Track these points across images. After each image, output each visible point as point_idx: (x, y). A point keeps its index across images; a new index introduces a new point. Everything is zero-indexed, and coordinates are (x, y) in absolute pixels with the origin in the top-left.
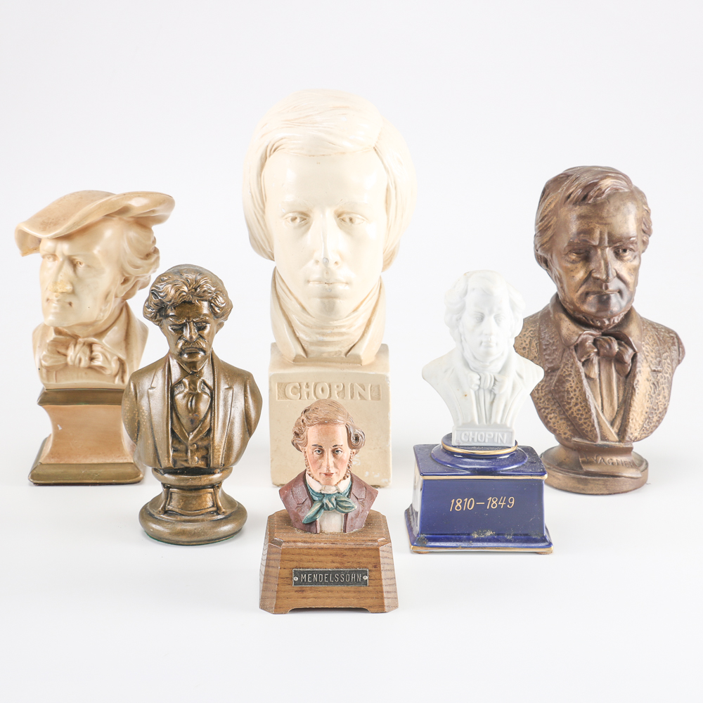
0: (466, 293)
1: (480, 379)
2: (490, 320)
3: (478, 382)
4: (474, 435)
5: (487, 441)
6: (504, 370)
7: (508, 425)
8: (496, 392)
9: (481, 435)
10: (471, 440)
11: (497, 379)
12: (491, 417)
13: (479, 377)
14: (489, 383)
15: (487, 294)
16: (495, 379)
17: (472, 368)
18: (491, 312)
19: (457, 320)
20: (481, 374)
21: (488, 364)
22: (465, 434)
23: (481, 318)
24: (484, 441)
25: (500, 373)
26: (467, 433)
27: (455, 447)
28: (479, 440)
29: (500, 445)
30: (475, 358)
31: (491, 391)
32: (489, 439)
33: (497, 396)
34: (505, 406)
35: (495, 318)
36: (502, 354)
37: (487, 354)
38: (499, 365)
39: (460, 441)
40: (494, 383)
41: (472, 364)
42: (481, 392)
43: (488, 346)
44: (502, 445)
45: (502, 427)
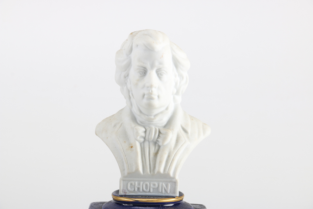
0: (131, 50)
1: (145, 132)
2: (153, 74)
3: (143, 134)
4: (139, 184)
5: (152, 190)
6: (169, 124)
7: (171, 174)
8: (160, 144)
9: (146, 185)
10: (136, 189)
11: (162, 131)
12: (154, 167)
13: (144, 130)
14: (153, 135)
15: (149, 49)
16: (160, 132)
17: (139, 122)
18: (152, 66)
19: (125, 77)
20: (147, 128)
21: (152, 117)
22: (131, 184)
23: (144, 72)
24: (149, 191)
25: (165, 127)
26: (133, 183)
27: (121, 196)
28: (144, 189)
29: (164, 195)
30: (141, 112)
31: (156, 143)
32: (153, 189)
33: (161, 148)
34: (169, 156)
35: (157, 72)
36: (167, 109)
37: (150, 106)
38: (165, 119)
39: (126, 191)
40: (159, 136)
41: (139, 119)
42: (147, 144)
43: (150, 98)
44: (167, 195)
45: (166, 177)
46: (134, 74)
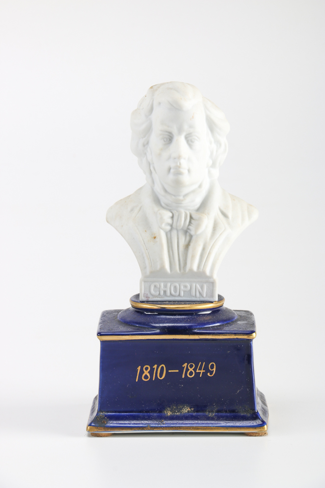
0: (151, 110)
1: (172, 217)
3: (170, 221)
4: (165, 286)
5: (182, 294)
6: (203, 206)
7: (208, 273)
8: (192, 233)
9: (175, 287)
10: (162, 293)
11: (194, 216)
12: (185, 264)
13: (171, 215)
14: (183, 222)
15: (176, 108)
16: (191, 217)
17: (163, 205)
18: (180, 131)
19: (144, 146)
20: (174, 212)
21: (181, 198)
22: (155, 286)
23: (169, 139)
24: (179, 295)
25: (198, 210)
26: (158, 284)
27: (143, 302)
28: (173, 292)
29: (198, 299)
30: (166, 191)
31: (186, 232)
32: (184, 291)
33: (194, 238)
34: (204, 249)
35: (186, 138)
39: (149, 295)
40: (190, 222)
41: (163, 200)
42: (174, 233)
43: (178, 173)
44: (202, 299)
45: (201, 276)
46: (155, 140)
